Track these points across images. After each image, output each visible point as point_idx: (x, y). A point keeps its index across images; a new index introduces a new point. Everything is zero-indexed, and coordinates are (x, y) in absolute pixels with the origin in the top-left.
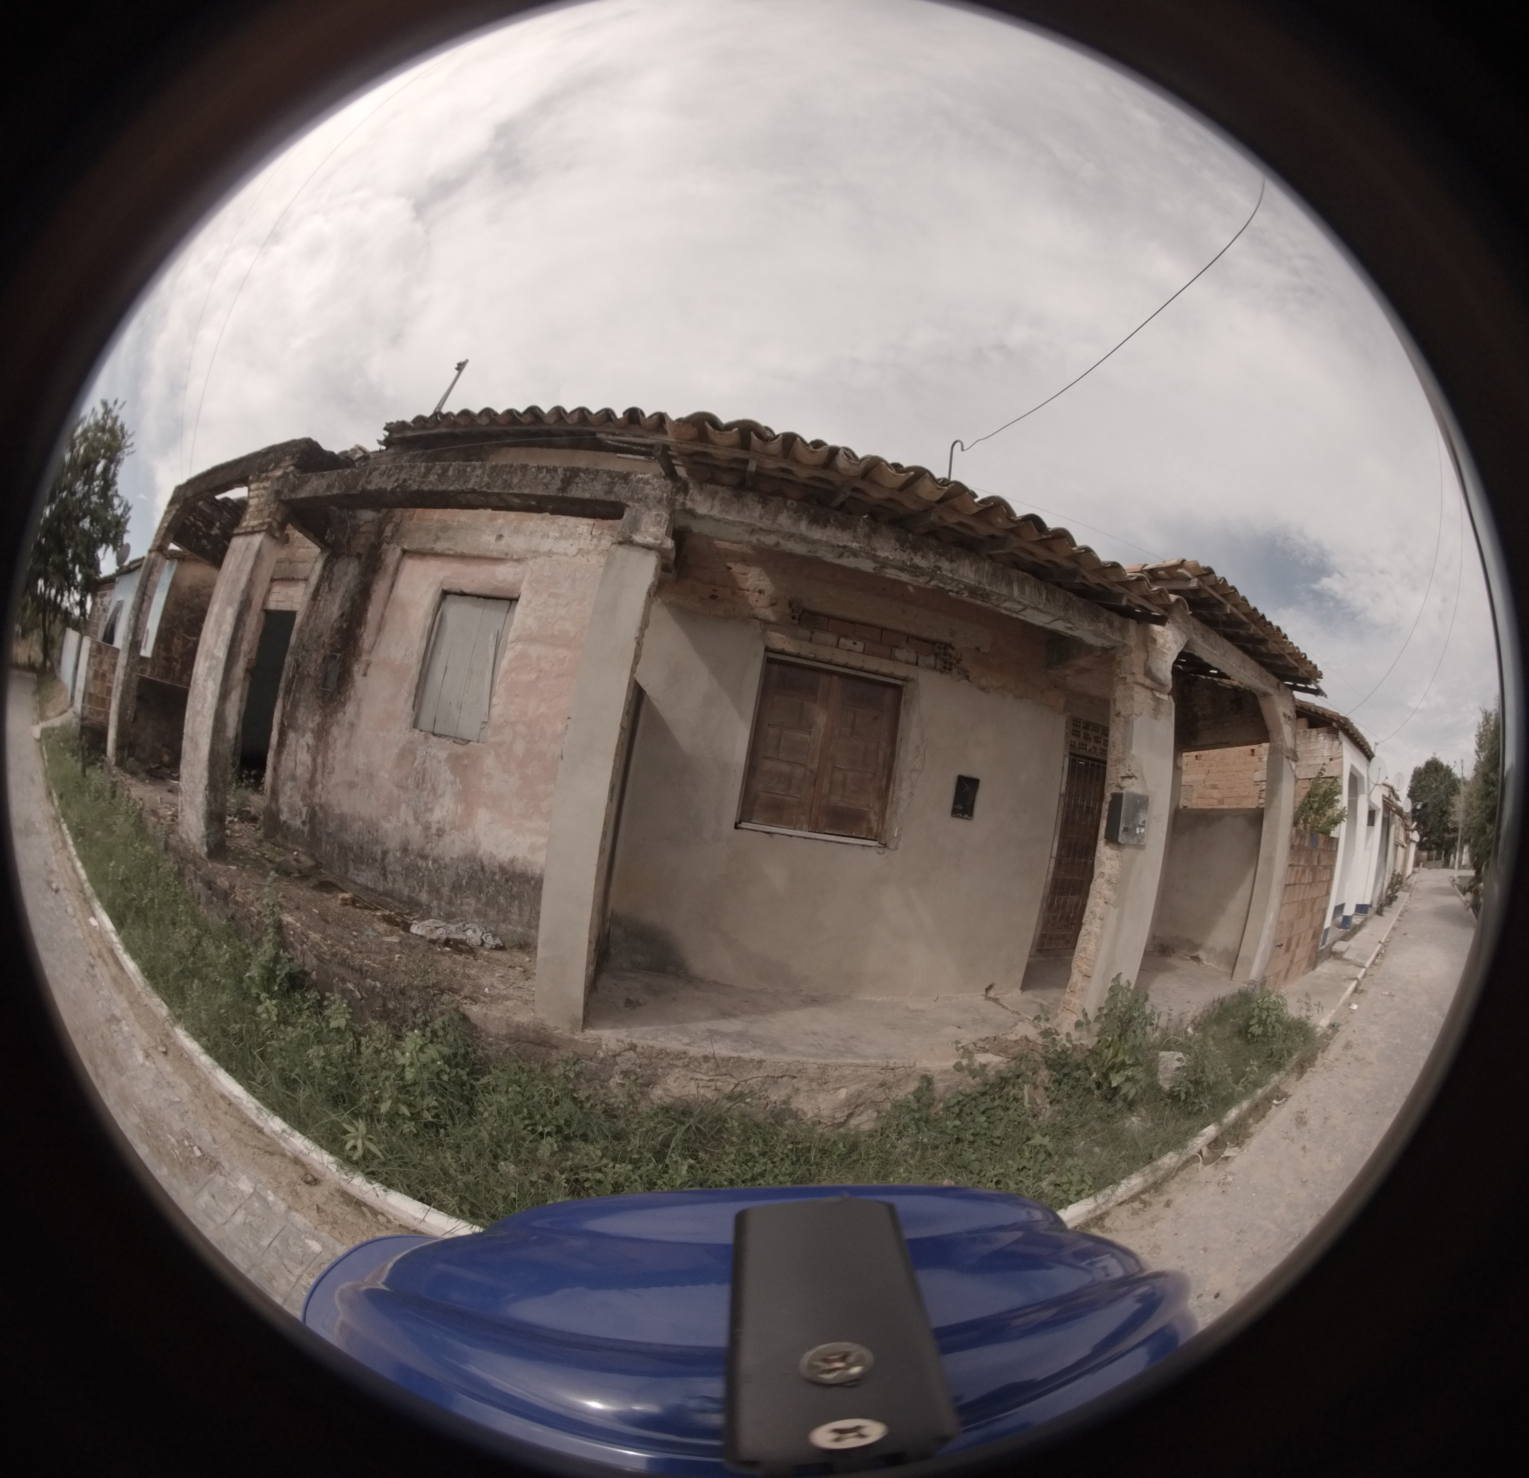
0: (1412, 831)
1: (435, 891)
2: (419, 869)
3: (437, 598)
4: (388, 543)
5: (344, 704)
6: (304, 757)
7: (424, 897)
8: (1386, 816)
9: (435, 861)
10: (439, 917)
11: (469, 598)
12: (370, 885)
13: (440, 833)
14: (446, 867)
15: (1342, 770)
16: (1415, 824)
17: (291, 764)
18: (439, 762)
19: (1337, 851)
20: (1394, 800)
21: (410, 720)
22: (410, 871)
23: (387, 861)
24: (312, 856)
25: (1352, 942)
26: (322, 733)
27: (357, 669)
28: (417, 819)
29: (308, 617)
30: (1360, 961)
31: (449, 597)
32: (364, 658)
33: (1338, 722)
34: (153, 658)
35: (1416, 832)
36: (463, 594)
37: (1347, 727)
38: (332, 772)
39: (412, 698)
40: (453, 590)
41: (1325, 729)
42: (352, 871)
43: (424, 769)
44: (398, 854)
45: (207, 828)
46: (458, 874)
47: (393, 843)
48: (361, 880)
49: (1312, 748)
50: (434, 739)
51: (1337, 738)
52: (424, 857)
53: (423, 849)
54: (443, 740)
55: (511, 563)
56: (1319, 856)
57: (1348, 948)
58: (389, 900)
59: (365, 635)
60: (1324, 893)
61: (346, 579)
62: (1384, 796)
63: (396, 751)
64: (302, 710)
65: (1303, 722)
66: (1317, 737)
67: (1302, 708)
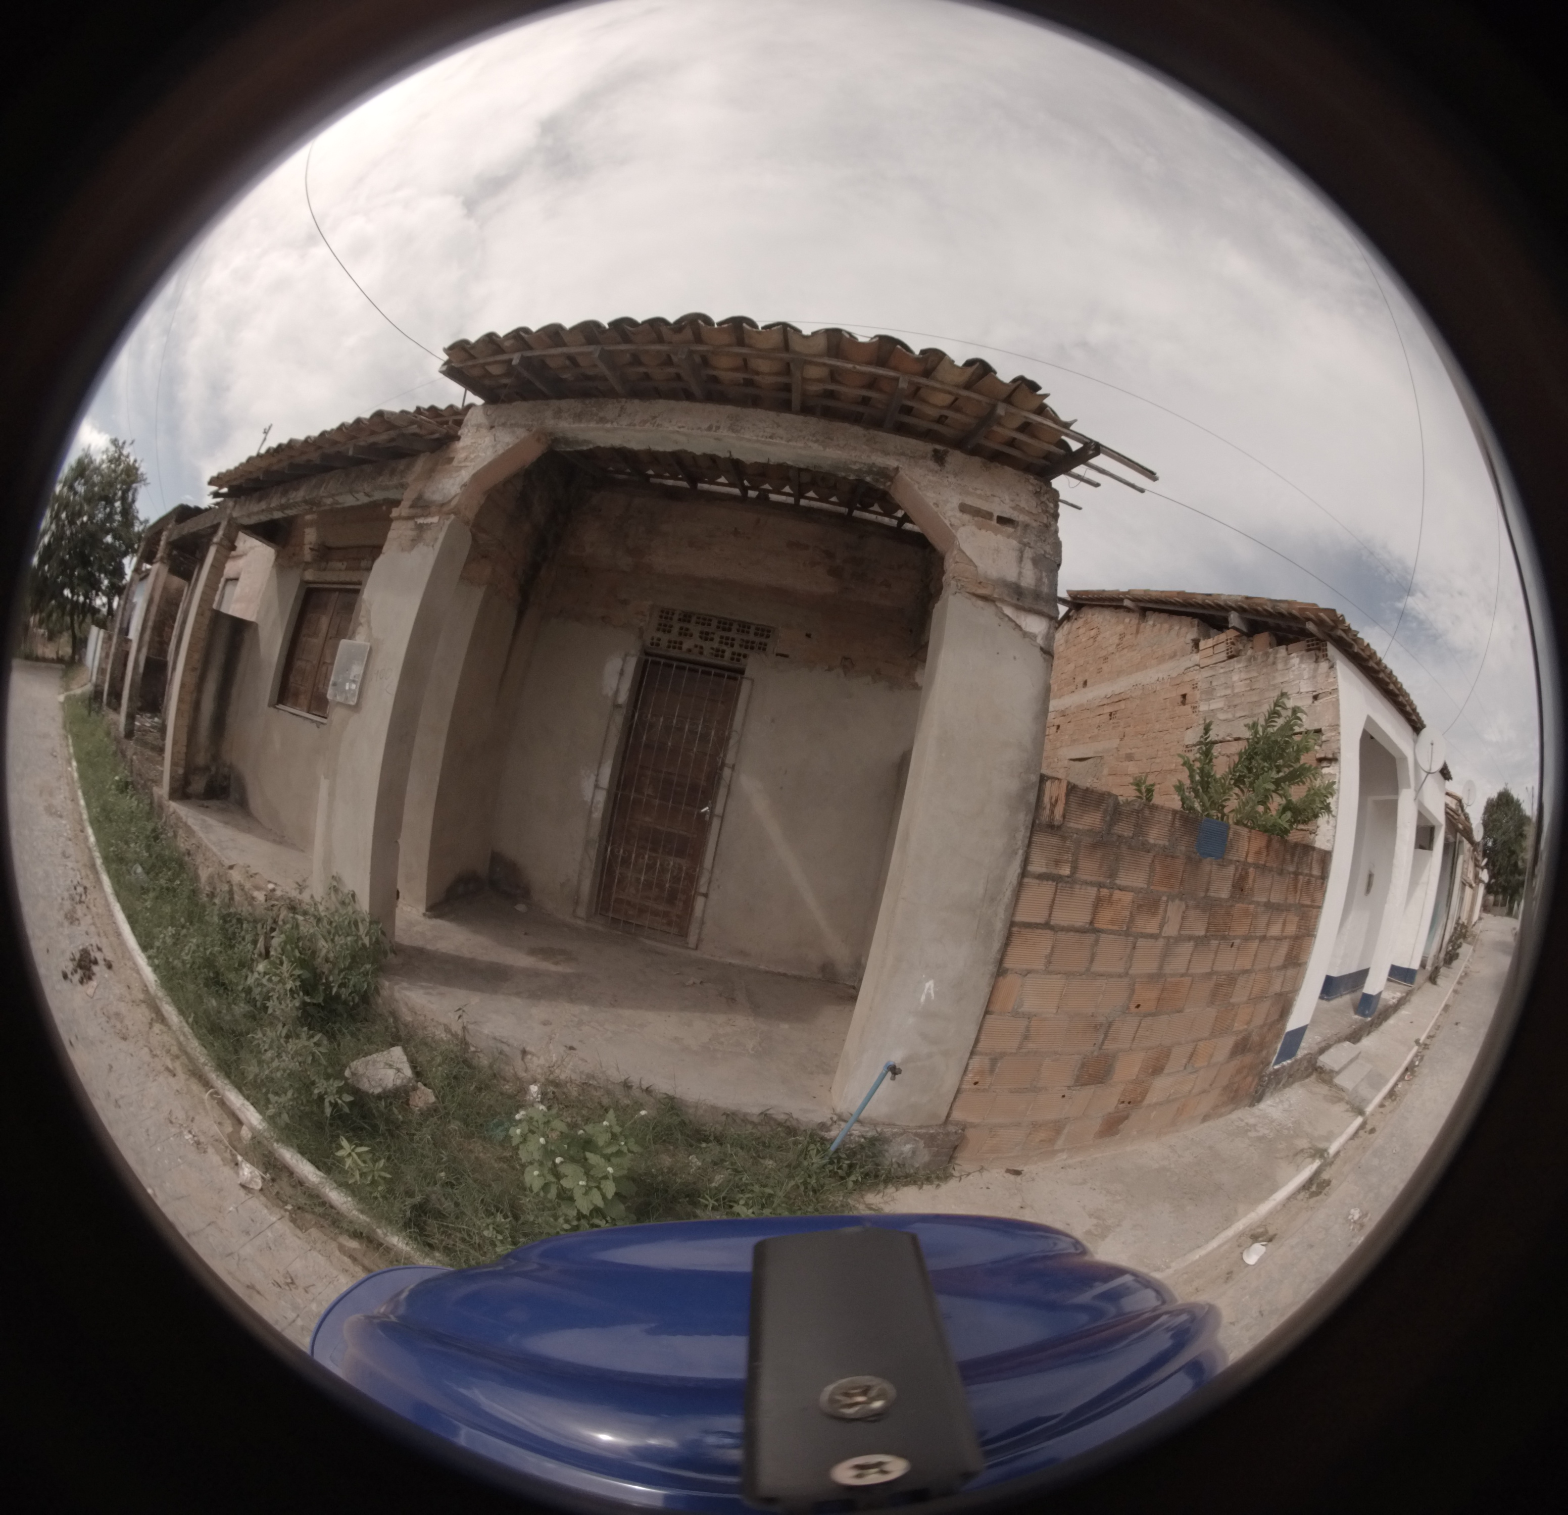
0: (1482, 868)
15: (1342, 720)
16: (1486, 860)
30: (1363, 1091)
33: (1319, 623)
35: (1486, 871)
37: (1336, 630)
41: (1303, 644)
49: (1279, 680)
51: (1326, 657)
65: (1263, 638)
66: (1286, 661)
67: (1258, 612)
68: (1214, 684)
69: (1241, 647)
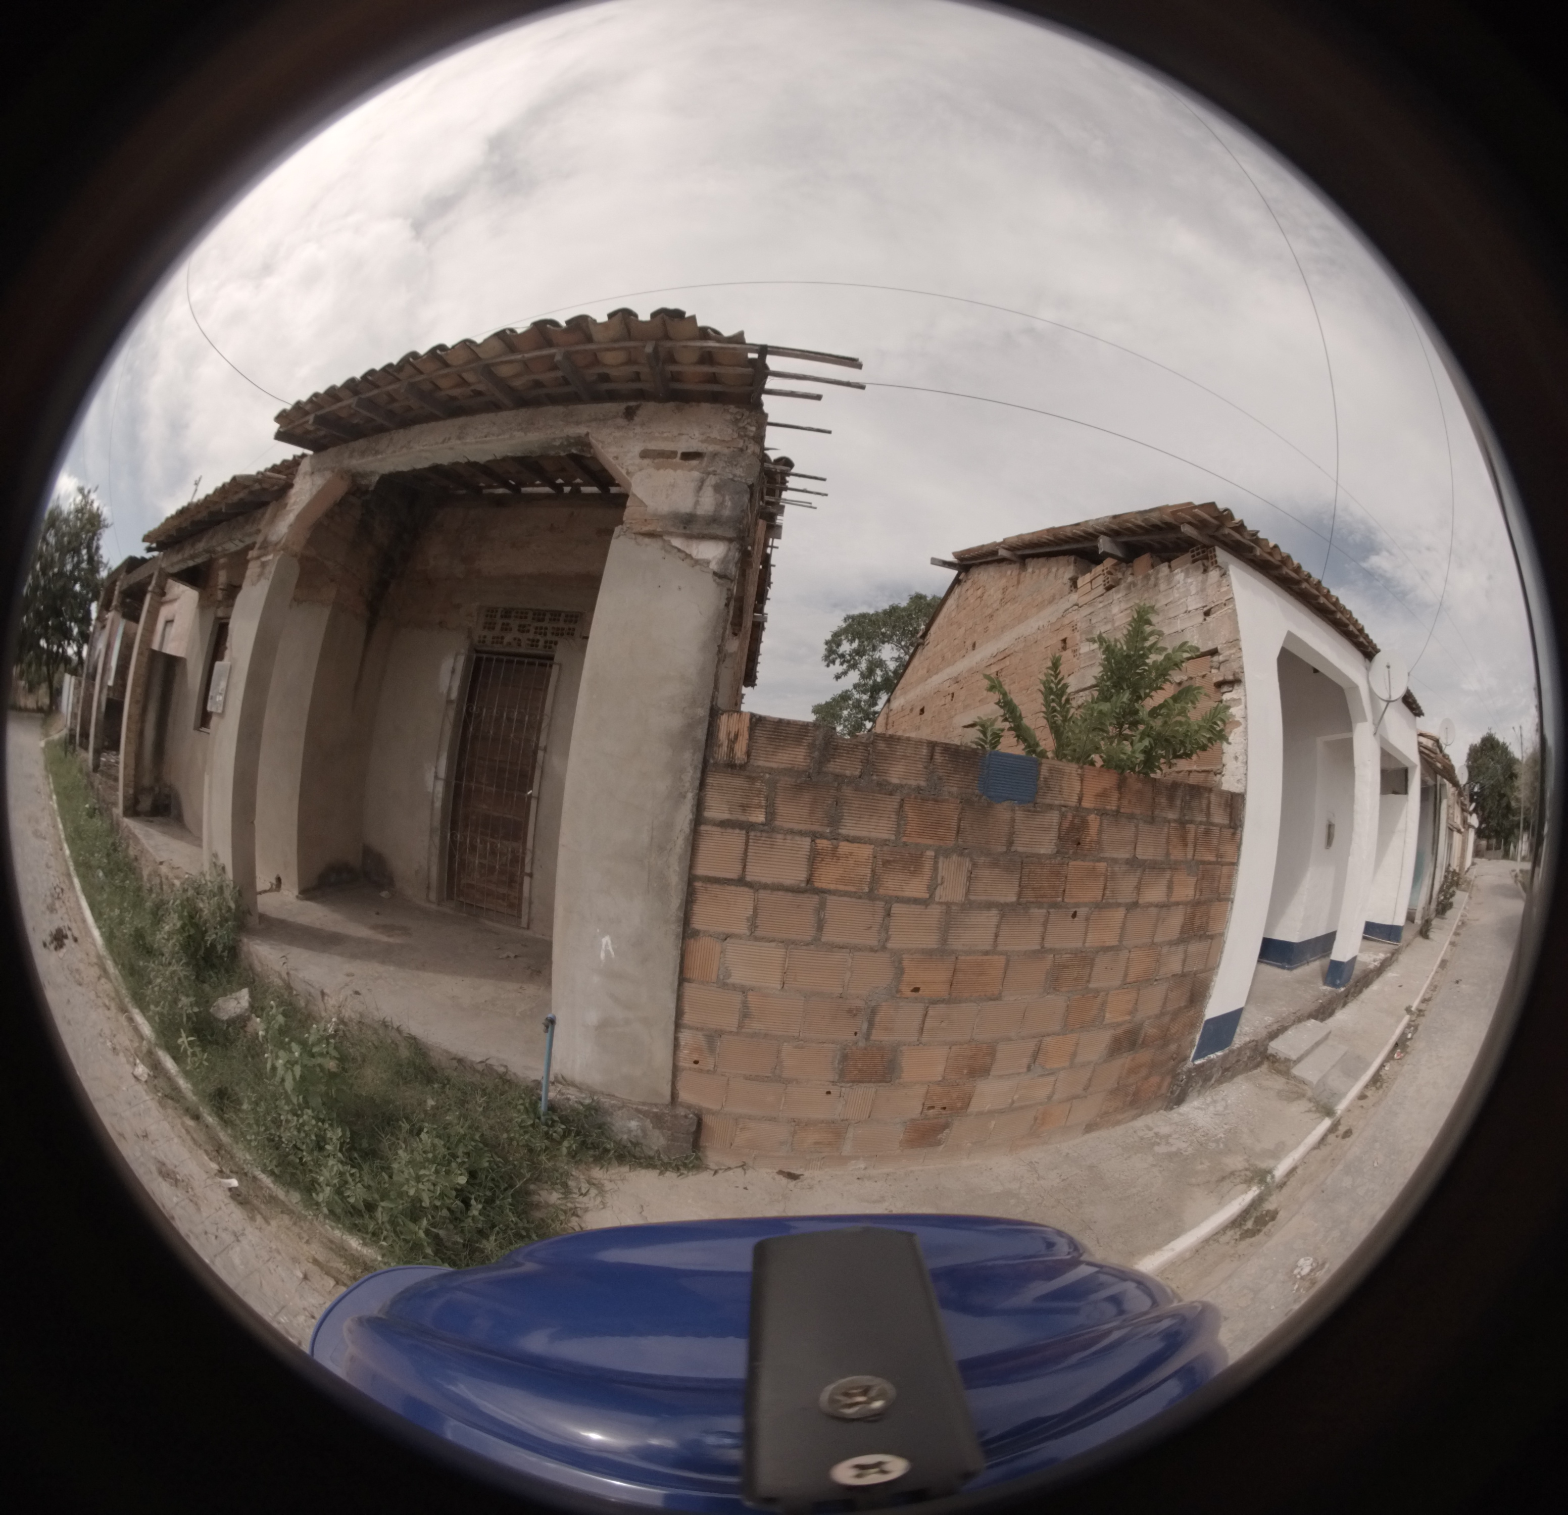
0: (1471, 813)
16: (1473, 805)
30: (1334, 1082)
35: (1475, 816)
37: (1227, 532)
41: (1186, 556)
51: (1215, 564)
57: (1322, 1042)
65: (1141, 558)
66: (1169, 579)
67: (1131, 531)
68: (1093, 621)
69: (1120, 575)
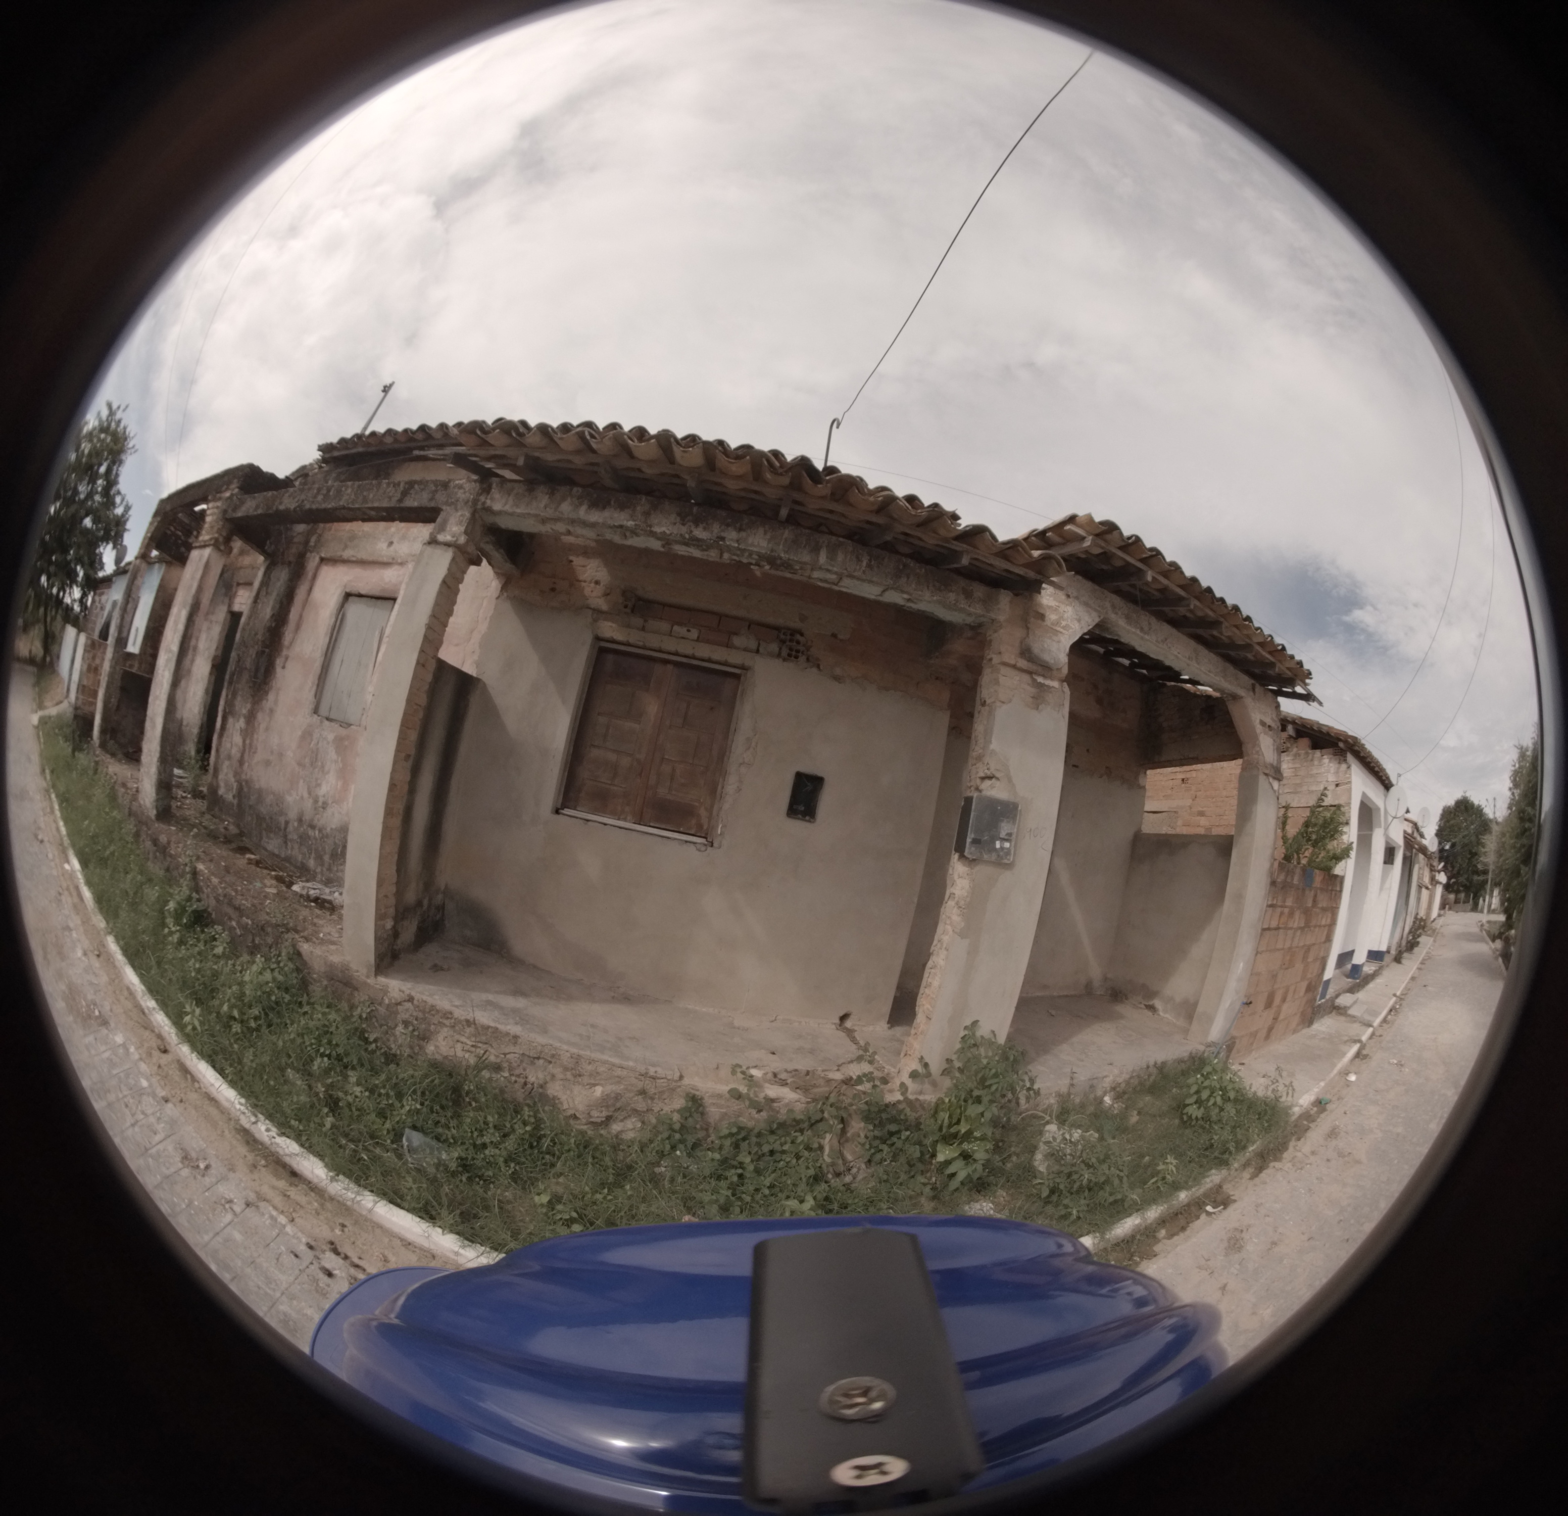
0: (1439, 872)
1: (319, 858)
2: (309, 837)
3: (341, 600)
4: (311, 552)
5: (267, 693)
6: (238, 739)
7: (311, 863)
8: (1408, 854)
9: (320, 831)
10: (321, 882)
11: (365, 599)
12: (276, 851)
13: (325, 806)
14: (327, 836)
15: (1350, 798)
16: (1442, 864)
17: (228, 745)
18: (328, 743)
19: (1341, 891)
20: (1418, 838)
21: (312, 706)
22: (304, 839)
23: (288, 830)
24: (238, 826)
25: (1361, 995)
26: (251, 718)
27: (279, 662)
28: (310, 793)
29: (250, 617)
30: (1367, 1017)
31: (351, 599)
32: (285, 652)
33: (1346, 742)
34: (140, 654)
35: (1442, 874)
36: (360, 596)
37: (1356, 748)
38: (255, 753)
39: (315, 687)
40: (353, 592)
41: (1331, 750)
42: (265, 839)
43: (318, 749)
44: (296, 824)
45: (157, 794)
46: (335, 843)
47: (292, 815)
48: (270, 847)
49: (1315, 771)
50: (326, 723)
51: (1345, 760)
52: (313, 827)
53: (312, 820)
54: (333, 724)
55: (396, 567)
56: (1315, 896)
57: (1355, 1002)
58: (287, 865)
59: (286, 633)
60: (1323, 939)
61: (279, 584)
62: (1405, 832)
63: (300, 733)
64: (239, 698)
65: (1305, 742)
66: (1320, 760)
67: (1304, 726)
69: (1289, 745)
